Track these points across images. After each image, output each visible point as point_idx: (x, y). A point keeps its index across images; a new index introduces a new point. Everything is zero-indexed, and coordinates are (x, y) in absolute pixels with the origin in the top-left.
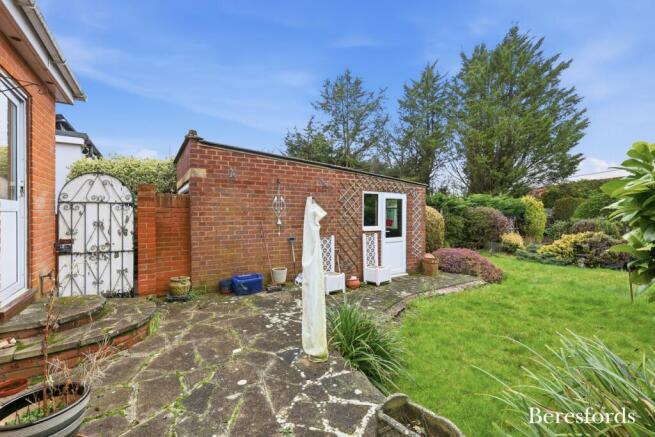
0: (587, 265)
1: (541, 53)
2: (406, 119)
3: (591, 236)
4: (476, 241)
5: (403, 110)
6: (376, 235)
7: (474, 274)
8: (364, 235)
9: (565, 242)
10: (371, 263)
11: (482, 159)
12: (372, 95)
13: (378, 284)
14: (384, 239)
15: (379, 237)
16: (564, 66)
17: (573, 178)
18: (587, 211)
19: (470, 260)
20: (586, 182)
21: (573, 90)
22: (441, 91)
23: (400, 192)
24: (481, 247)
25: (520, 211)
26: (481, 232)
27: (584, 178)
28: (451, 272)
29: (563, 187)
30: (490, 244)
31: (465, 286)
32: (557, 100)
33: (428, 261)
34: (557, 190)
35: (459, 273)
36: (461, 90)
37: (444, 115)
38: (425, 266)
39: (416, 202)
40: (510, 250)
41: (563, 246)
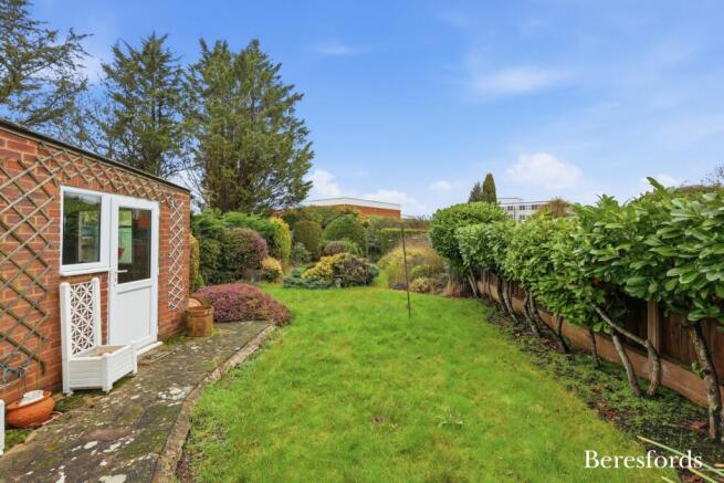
0: (342, 286)
1: (279, 77)
2: (118, 98)
3: (343, 257)
4: (233, 270)
5: (112, 83)
6: (96, 281)
7: (259, 318)
8: (65, 287)
9: (324, 264)
10: (82, 343)
11: (228, 173)
12: (52, 35)
13: (108, 387)
14: (115, 287)
15: (104, 285)
16: (298, 98)
17: (305, 203)
18: (333, 235)
19: (251, 299)
20: (314, 207)
21: (303, 122)
22: (173, 77)
23: (147, 197)
24: (240, 277)
25: (271, 233)
26: (240, 258)
27: (313, 204)
28: (229, 321)
29: (299, 210)
30: (249, 271)
31: (258, 340)
32: (292, 128)
33: (196, 313)
34: (296, 213)
35: (240, 320)
36: (200, 84)
37: (179, 110)
38: (193, 322)
39: (177, 216)
40: (271, 277)
41: (325, 268)
